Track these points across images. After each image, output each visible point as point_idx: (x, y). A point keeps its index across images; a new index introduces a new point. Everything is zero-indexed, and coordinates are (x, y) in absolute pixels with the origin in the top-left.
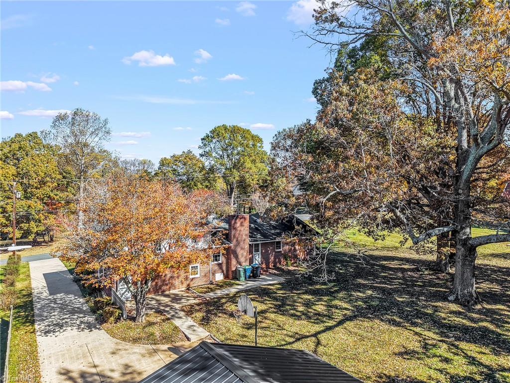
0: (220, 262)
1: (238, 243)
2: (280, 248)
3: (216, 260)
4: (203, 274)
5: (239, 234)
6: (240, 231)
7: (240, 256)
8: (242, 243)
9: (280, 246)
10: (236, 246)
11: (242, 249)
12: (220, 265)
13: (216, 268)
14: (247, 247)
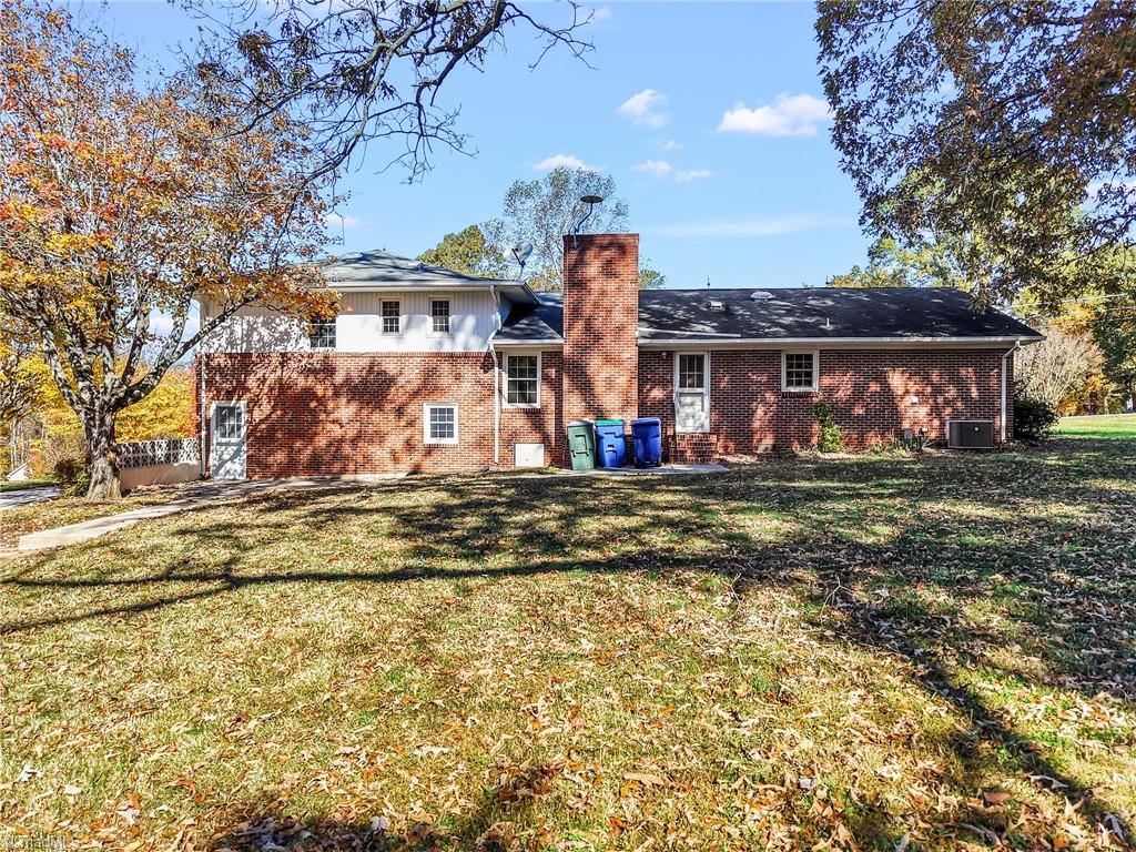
0: (537, 405)
1: (593, 337)
2: (809, 383)
3: (524, 399)
4: (470, 439)
5: (596, 305)
6: (603, 293)
7: (599, 387)
8: (607, 340)
9: (809, 374)
10: (583, 348)
11: (608, 359)
12: (535, 417)
13: (521, 423)
14: (630, 354)
